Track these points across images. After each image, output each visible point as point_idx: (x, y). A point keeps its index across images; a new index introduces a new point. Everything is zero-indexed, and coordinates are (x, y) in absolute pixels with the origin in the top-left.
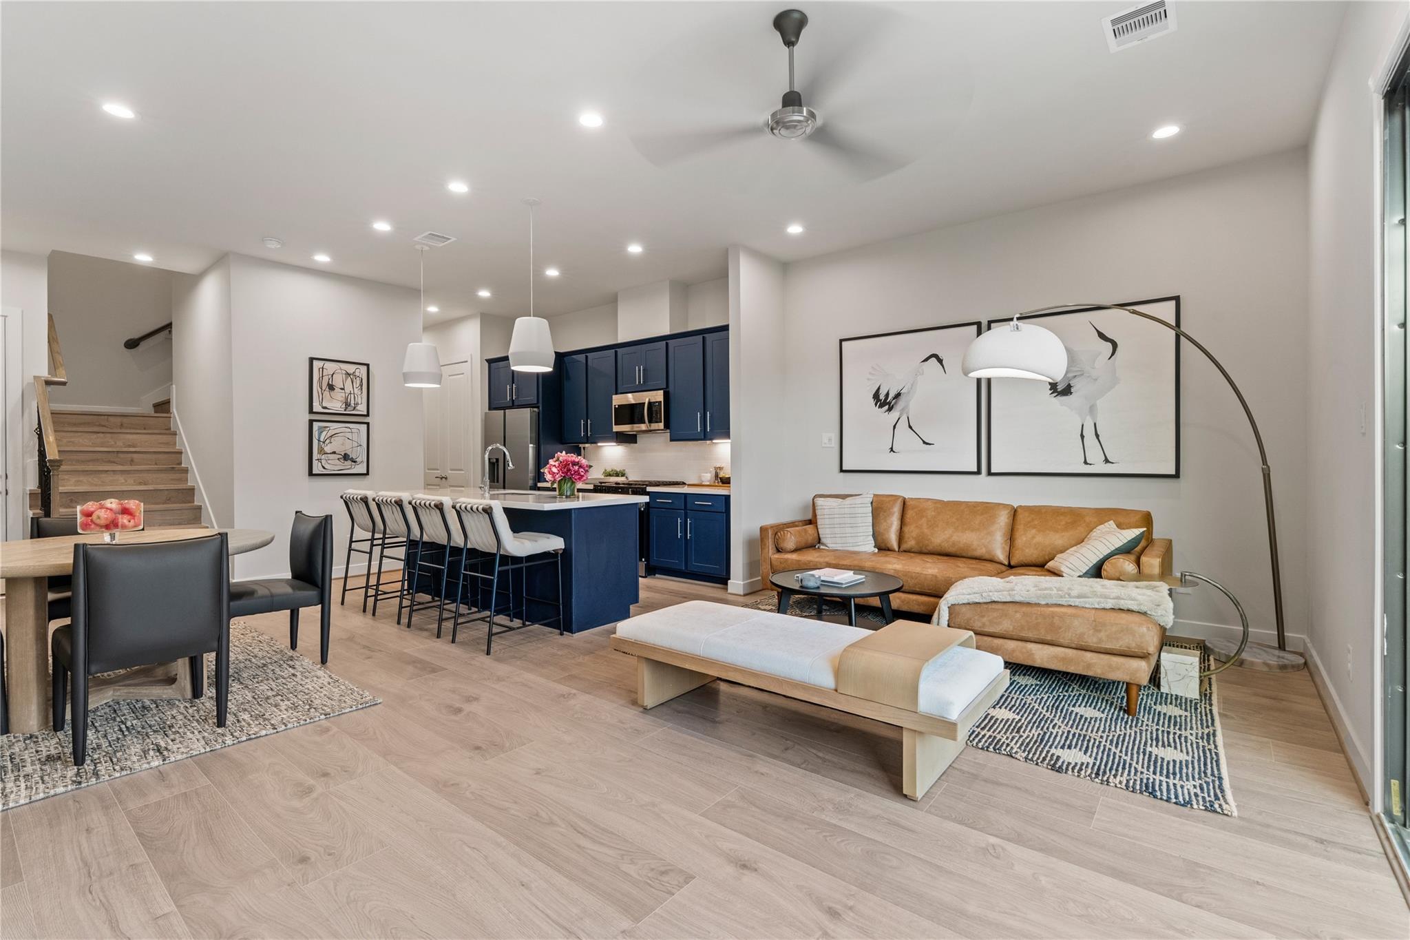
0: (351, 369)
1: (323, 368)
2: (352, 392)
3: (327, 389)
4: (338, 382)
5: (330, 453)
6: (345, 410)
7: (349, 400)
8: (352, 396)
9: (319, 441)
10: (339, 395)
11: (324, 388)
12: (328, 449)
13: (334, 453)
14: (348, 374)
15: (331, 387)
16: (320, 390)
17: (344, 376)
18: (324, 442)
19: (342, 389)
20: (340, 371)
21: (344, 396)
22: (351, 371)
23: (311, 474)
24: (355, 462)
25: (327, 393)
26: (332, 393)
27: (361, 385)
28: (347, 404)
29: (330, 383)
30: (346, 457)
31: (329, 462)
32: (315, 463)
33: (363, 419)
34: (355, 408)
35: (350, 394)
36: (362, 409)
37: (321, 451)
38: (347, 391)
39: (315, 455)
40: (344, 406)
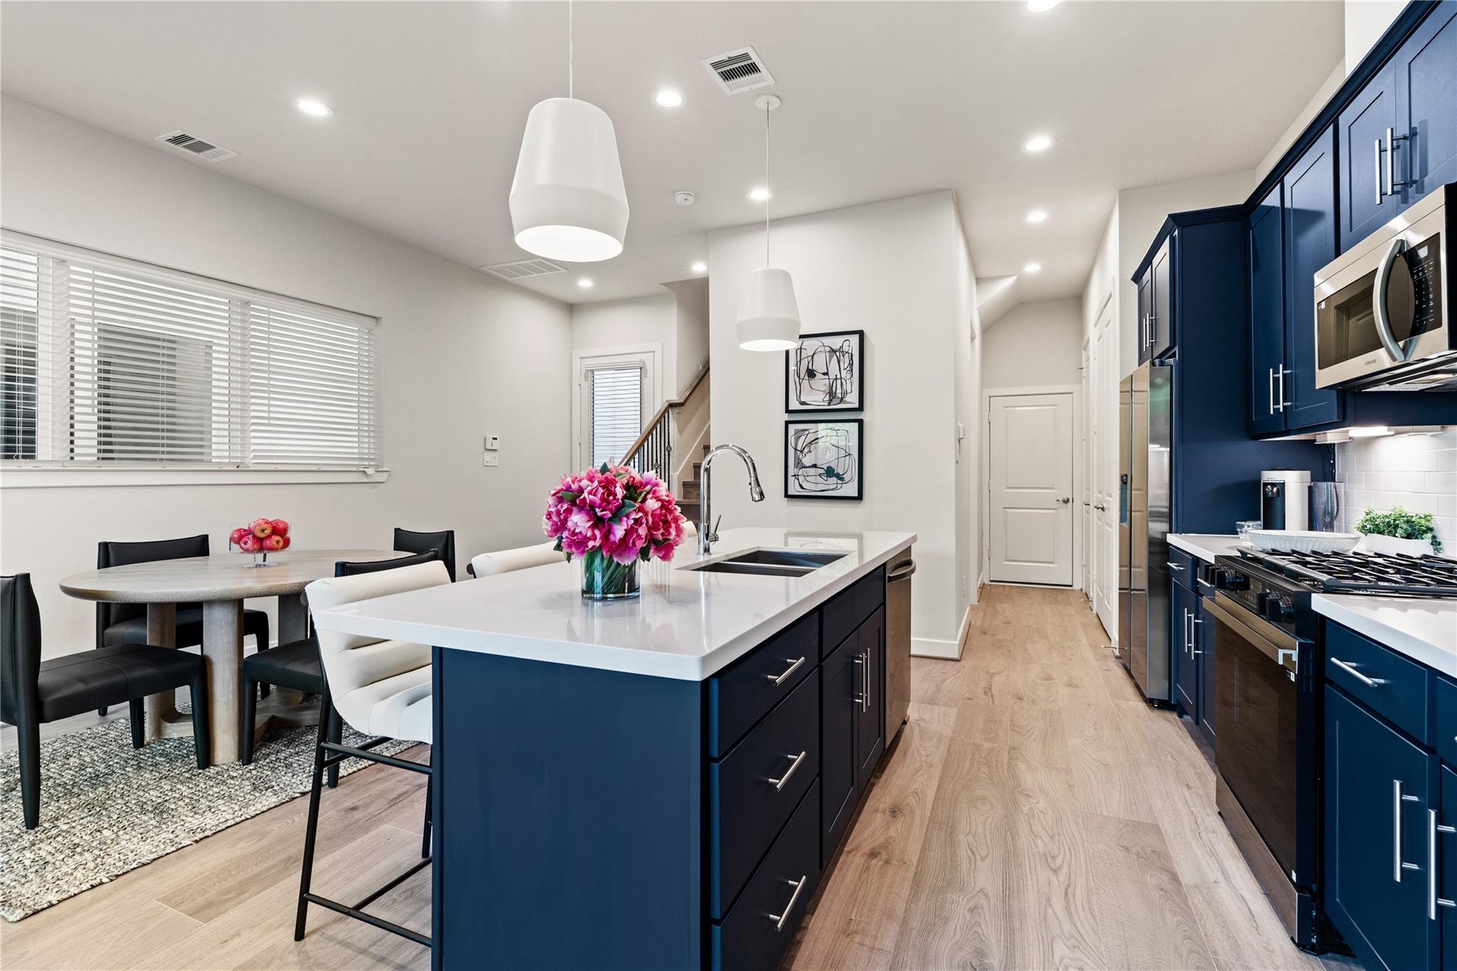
0: (836, 342)
1: (801, 349)
2: (839, 377)
3: (806, 377)
4: (819, 366)
5: (810, 467)
6: (829, 405)
7: (834, 389)
8: (839, 381)
9: (796, 449)
10: (821, 383)
11: (802, 377)
12: (807, 461)
13: (815, 466)
14: (833, 351)
15: (811, 374)
16: (797, 379)
17: (828, 354)
18: (802, 452)
19: (824, 374)
20: (822, 349)
21: (828, 384)
22: (836, 347)
23: (787, 495)
24: (842, 479)
25: (805, 383)
26: (812, 382)
27: (851, 365)
28: (832, 394)
29: (810, 367)
30: (830, 472)
31: (808, 478)
32: (791, 479)
33: (856, 415)
34: (842, 399)
35: (836, 379)
36: (852, 400)
37: (799, 464)
38: (832, 376)
39: (791, 471)
40: (827, 398)
